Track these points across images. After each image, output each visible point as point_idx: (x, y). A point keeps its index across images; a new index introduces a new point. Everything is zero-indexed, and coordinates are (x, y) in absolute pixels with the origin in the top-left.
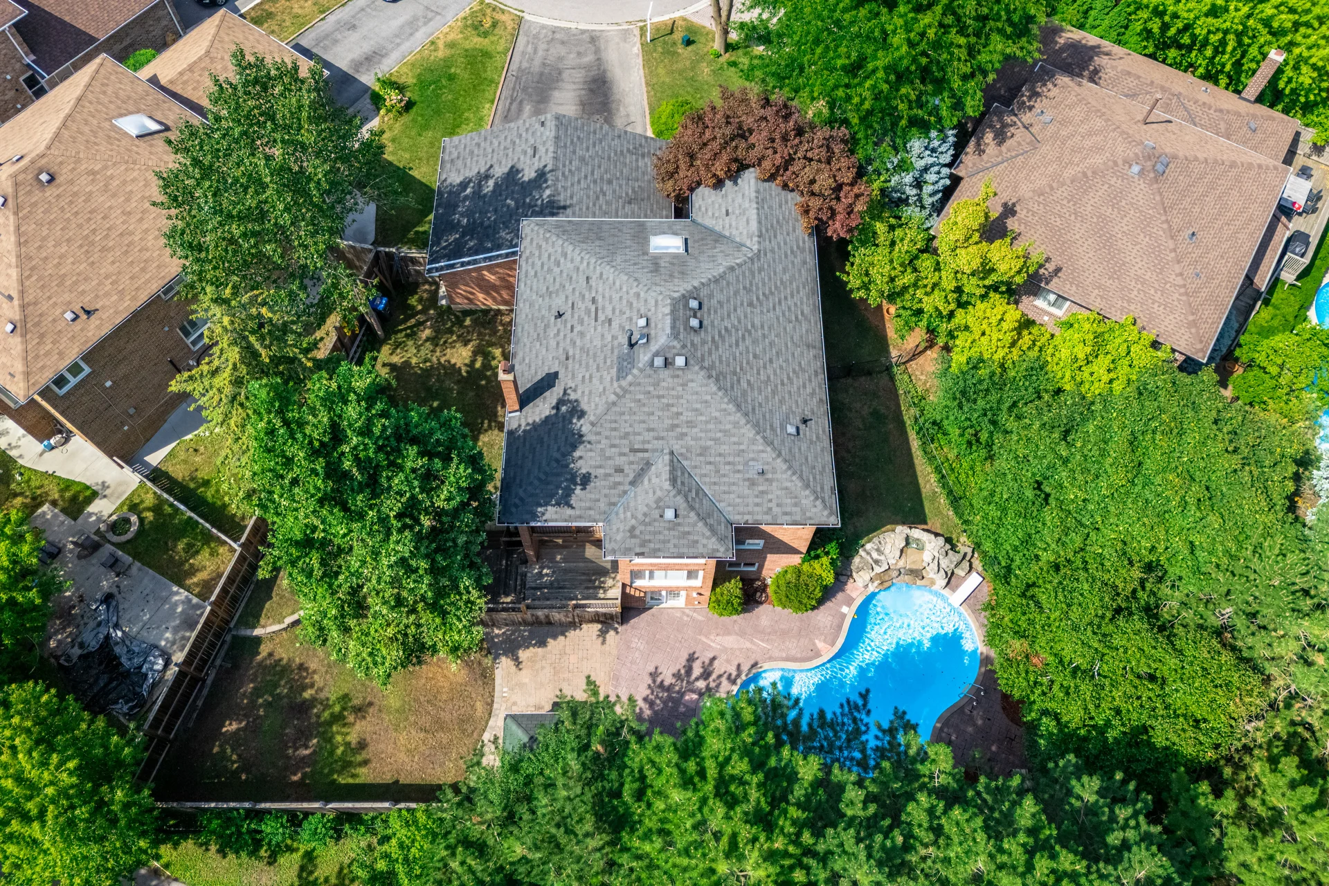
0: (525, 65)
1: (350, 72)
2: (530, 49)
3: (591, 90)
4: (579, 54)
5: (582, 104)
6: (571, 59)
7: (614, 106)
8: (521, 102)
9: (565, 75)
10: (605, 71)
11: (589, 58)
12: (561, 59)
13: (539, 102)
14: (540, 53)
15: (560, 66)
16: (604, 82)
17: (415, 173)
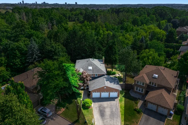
0: (117, 119)
1: (149, 117)
2: (117, 123)
3: (104, 114)
4: (107, 122)
5: (105, 112)
6: (108, 120)
7: (99, 111)
8: (116, 111)
9: (109, 117)
10: (102, 118)
11: (105, 121)
12: (111, 121)
13: (112, 112)
14: (115, 122)
15: (110, 119)
16: (101, 116)
17: (128, 100)
